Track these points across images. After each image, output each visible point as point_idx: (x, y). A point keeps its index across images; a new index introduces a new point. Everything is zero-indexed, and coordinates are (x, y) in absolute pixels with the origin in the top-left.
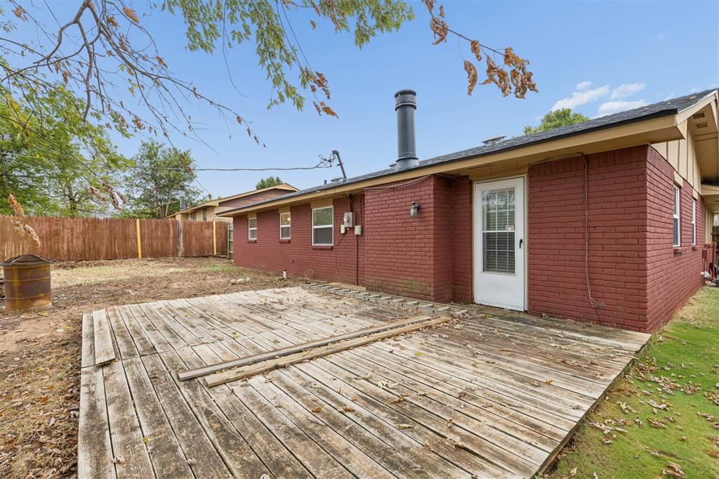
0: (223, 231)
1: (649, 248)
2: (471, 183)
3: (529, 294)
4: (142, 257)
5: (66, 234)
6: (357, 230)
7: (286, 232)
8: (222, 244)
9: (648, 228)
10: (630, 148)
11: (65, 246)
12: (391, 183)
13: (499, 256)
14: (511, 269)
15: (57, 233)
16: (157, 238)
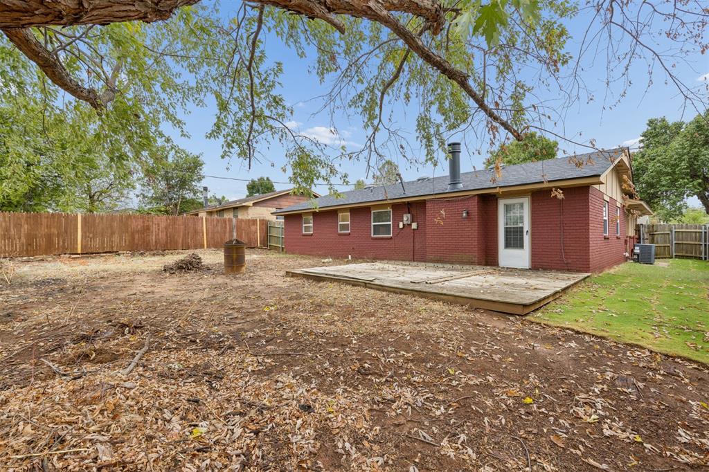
0: (264, 227)
1: (590, 234)
2: (497, 200)
3: (532, 259)
4: (207, 247)
5: (154, 228)
6: (414, 226)
7: (344, 227)
8: (264, 237)
9: (590, 225)
10: (582, 187)
11: (154, 238)
12: (447, 198)
13: (514, 239)
14: (522, 246)
15: (148, 228)
16: (217, 232)
